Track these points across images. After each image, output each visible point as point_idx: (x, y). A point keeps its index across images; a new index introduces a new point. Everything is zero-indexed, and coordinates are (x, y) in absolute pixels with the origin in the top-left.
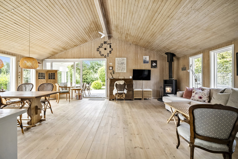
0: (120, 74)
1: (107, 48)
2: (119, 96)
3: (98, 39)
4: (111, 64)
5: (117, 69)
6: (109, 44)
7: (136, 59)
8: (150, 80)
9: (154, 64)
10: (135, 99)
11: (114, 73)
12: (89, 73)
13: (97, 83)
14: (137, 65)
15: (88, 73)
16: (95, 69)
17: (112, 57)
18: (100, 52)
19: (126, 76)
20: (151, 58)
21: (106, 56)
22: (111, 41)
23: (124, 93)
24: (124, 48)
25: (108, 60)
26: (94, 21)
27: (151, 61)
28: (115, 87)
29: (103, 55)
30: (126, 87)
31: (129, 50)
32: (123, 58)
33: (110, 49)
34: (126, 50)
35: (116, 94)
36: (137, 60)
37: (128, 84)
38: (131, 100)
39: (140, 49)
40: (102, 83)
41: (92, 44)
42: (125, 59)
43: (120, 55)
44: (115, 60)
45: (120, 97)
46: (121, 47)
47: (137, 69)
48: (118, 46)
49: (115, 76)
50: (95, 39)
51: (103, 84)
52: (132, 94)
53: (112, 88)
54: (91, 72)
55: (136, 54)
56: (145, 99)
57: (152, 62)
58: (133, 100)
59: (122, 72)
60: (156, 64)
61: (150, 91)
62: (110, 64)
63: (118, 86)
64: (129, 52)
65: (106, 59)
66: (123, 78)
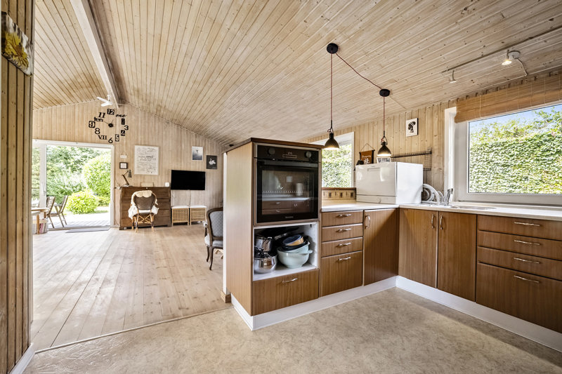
0: (144, 178)
1: (114, 123)
2: (140, 220)
3: (92, 101)
4: (124, 157)
5: (138, 167)
6: (120, 116)
7: (177, 151)
8: (204, 189)
9: (212, 162)
10: (175, 224)
11: (130, 176)
12: (53, 172)
13: (83, 197)
14: (181, 161)
15: (49, 171)
16: (71, 161)
17: (126, 143)
18: (98, 131)
19: (158, 182)
20: (207, 151)
21: (113, 139)
22: (126, 110)
23: (152, 214)
24: (155, 128)
25: (117, 148)
26: (86, 73)
27: (207, 156)
28: (132, 202)
29: (105, 137)
30: (156, 203)
31: (164, 133)
32: (151, 147)
33: (123, 128)
34: (159, 132)
35: (135, 216)
36: (181, 152)
37: (161, 196)
38: (166, 226)
39: (187, 133)
40: (98, 198)
41: (77, 110)
42: (157, 148)
43: (145, 141)
44: (133, 150)
45: (143, 221)
46: (147, 124)
47: (179, 169)
48: (141, 122)
49: (133, 182)
50: (83, 100)
51: (101, 202)
52: (169, 215)
53: (126, 205)
54: (60, 170)
55: (179, 141)
56: (193, 223)
57: (209, 158)
58: (170, 226)
59: (150, 173)
60: (216, 161)
61: (204, 209)
62: (122, 157)
63: (138, 200)
64: (164, 138)
65: (111, 146)
66: (151, 185)
